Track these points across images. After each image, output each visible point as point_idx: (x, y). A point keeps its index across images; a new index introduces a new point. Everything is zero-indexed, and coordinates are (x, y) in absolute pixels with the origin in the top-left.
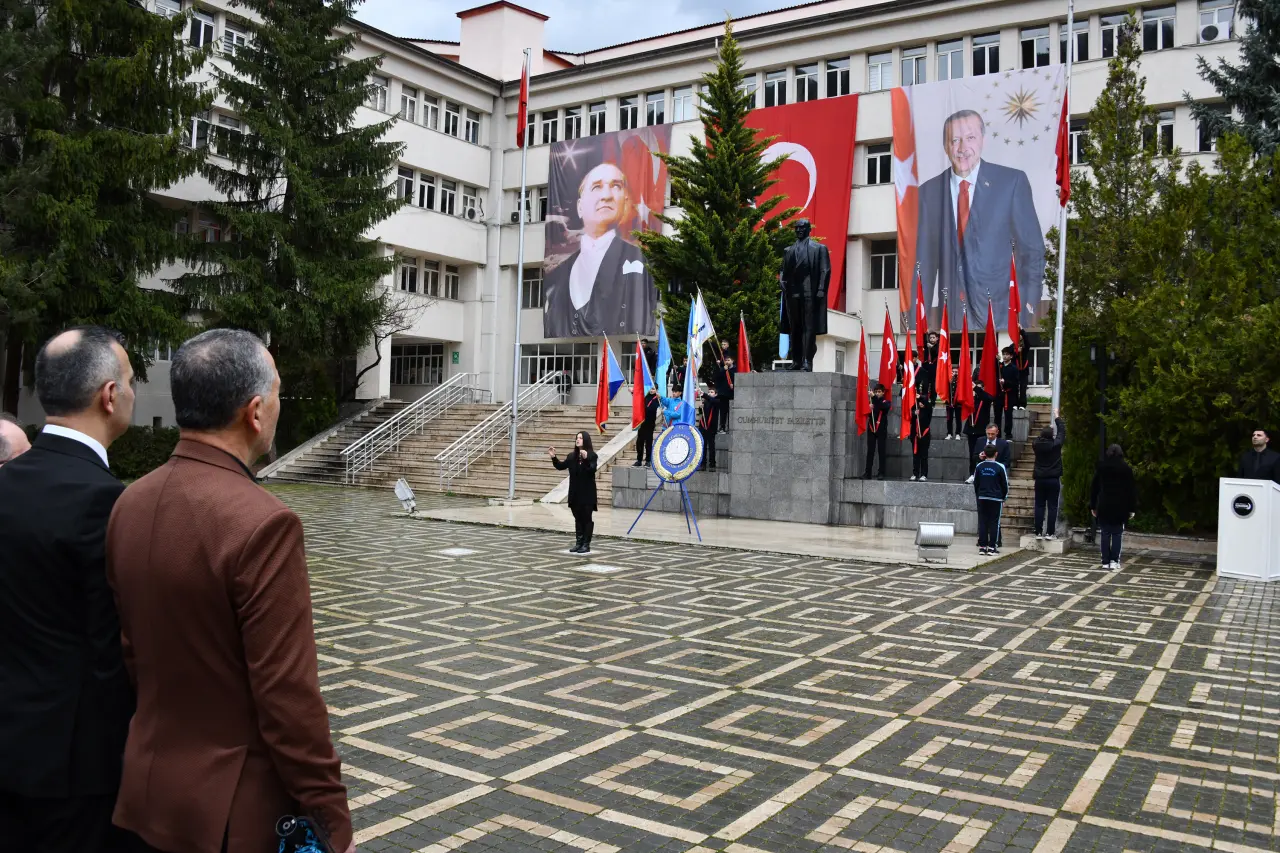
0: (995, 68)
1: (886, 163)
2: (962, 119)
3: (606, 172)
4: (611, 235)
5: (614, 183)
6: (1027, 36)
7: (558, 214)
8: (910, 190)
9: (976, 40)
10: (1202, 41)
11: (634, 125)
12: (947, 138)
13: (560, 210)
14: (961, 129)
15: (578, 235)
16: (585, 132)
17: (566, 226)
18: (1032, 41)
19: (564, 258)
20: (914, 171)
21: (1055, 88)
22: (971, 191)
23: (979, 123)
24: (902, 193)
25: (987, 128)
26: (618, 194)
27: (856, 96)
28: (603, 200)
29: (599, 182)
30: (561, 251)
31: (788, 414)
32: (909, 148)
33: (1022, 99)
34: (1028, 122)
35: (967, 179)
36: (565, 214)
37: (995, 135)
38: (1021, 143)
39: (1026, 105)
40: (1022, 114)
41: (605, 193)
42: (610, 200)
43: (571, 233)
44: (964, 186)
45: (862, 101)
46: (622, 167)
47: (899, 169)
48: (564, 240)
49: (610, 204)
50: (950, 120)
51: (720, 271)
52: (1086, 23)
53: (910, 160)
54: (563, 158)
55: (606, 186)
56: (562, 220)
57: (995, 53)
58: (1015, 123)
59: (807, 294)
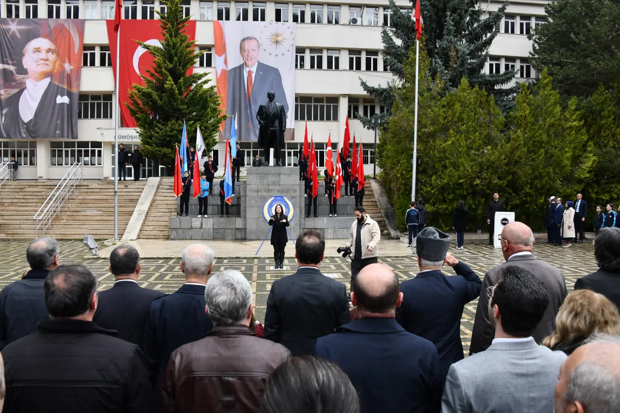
0: (263, 19)
1: (209, 57)
2: (249, 41)
3: (42, 43)
4: (47, 81)
5: (49, 51)
6: (279, 7)
7: (8, 64)
8: (223, 71)
9: (255, 4)
10: (351, 23)
11: (58, 16)
12: (242, 49)
13: (10, 62)
14: (248, 45)
15: (23, 79)
16: (22, 14)
17: (15, 72)
18: (280, 9)
19: (15, 91)
20: (226, 62)
21: (292, 33)
22: (253, 75)
23: (257, 44)
24: (219, 72)
25: (261, 47)
26: (52, 57)
27: (194, 22)
28: (42, 59)
29: (39, 48)
30: (12, 87)
31: (278, 188)
32: (222, 51)
33: (277, 35)
34: (280, 46)
35: (252, 70)
36: (13, 65)
37: (265, 50)
38: (277, 56)
39: (279, 39)
40: (277, 42)
41: (43, 55)
42: (47, 60)
43: (19, 77)
44: (250, 73)
45: (198, 24)
46: (54, 41)
47: (217, 60)
48: (14, 80)
49: (46, 62)
50: (244, 40)
51: (182, 110)
52: (304, 6)
53: (223, 56)
54: (10, 29)
55: (44, 52)
56: (12, 68)
57: (263, 12)
58: (274, 46)
59: (277, 128)
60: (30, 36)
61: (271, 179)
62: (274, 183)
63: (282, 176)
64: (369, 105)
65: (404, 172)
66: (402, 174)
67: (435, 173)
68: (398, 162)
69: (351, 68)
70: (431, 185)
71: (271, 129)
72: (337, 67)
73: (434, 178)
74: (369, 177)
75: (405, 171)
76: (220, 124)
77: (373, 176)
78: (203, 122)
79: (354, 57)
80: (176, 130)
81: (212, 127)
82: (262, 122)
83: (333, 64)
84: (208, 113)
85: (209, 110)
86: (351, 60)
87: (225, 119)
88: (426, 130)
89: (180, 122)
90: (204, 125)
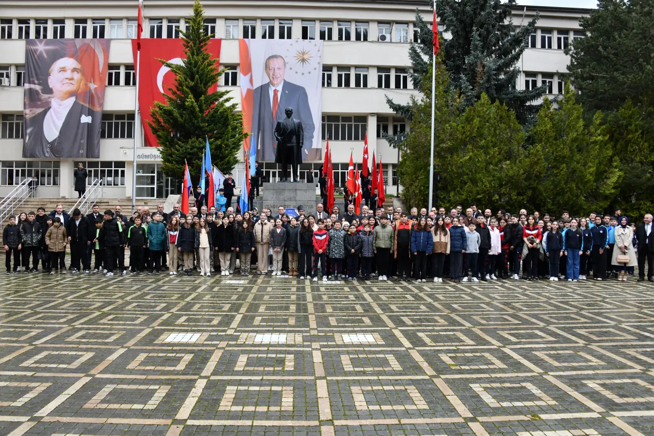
0: (289, 37)
1: (235, 76)
2: (275, 59)
3: (68, 62)
4: (73, 99)
5: (74, 70)
6: (305, 24)
7: (35, 84)
8: (249, 90)
9: (281, 22)
10: (380, 40)
11: (84, 36)
12: (267, 67)
13: (36, 82)
14: (275, 64)
15: (49, 98)
16: (50, 35)
17: (40, 92)
18: (307, 27)
19: (40, 110)
20: (251, 81)
21: (319, 51)
22: (279, 94)
23: (283, 61)
24: (244, 92)
25: (287, 65)
26: (77, 76)
27: (219, 41)
28: (67, 79)
29: (63, 68)
30: (38, 107)
31: (294, 203)
32: (248, 70)
33: (303, 53)
34: (306, 65)
35: (277, 88)
36: (39, 84)
37: (291, 69)
38: (303, 74)
39: (306, 57)
40: (303, 60)
41: (68, 74)
42: (72, 79)
43: (44, 96)
44: (276, 92)
45: (223, 42)
46: (80, 61)
47: (242, 79)
48: (40, 100)
49: (71, 82)
52: (331, 23)
53: (249, 76)
54: (37, 50)
55: (69, 71)
56: (38, 88)
57: (289, 29)
58: (300, 64)
59: (295, 145)
60: (55, 56)
61: (287, 194)
62: (290, 199)
63: (299, 193)
64: (399, 124)
65: (422, 188)
66: (420, 191)
67: (454, 189)
68: (417, 178)
69: (380, 86)
70: (449, 201)
71: (289, 145)
72: (365, 85)
73: (452, 194)
74: (392, 196)
75: (424, 187)
76: (241, 143)
77: (396, 195)
78: (224, 140)
79: (383, 74)
80: (197, 148)
81: (233, 144)
82: (279, 138)
83: (361, 82)
84: (229, 131)
85: (230, 128)
86: (380, 78)
87: (246, 137)
88: (444, 145)
89: (200, 139)
90: (226, 142)
